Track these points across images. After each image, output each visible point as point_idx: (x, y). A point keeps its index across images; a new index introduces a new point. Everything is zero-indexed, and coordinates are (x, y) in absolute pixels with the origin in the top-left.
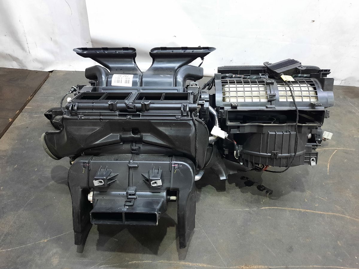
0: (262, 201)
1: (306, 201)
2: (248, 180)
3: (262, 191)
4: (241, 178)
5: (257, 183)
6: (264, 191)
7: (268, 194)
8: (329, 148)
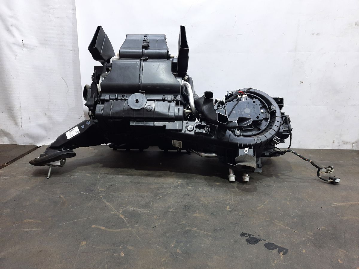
0: (273, 262)
1: (341, 262)
2: (252, 236)
3: (273, 249)
4: (241, 235)
5: (264, 240)
6: (275, 249)
7: (282, 253)
8: (357, 203)
